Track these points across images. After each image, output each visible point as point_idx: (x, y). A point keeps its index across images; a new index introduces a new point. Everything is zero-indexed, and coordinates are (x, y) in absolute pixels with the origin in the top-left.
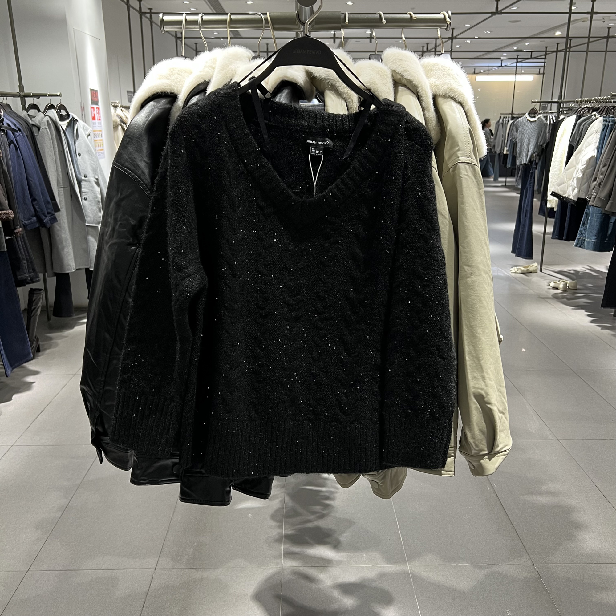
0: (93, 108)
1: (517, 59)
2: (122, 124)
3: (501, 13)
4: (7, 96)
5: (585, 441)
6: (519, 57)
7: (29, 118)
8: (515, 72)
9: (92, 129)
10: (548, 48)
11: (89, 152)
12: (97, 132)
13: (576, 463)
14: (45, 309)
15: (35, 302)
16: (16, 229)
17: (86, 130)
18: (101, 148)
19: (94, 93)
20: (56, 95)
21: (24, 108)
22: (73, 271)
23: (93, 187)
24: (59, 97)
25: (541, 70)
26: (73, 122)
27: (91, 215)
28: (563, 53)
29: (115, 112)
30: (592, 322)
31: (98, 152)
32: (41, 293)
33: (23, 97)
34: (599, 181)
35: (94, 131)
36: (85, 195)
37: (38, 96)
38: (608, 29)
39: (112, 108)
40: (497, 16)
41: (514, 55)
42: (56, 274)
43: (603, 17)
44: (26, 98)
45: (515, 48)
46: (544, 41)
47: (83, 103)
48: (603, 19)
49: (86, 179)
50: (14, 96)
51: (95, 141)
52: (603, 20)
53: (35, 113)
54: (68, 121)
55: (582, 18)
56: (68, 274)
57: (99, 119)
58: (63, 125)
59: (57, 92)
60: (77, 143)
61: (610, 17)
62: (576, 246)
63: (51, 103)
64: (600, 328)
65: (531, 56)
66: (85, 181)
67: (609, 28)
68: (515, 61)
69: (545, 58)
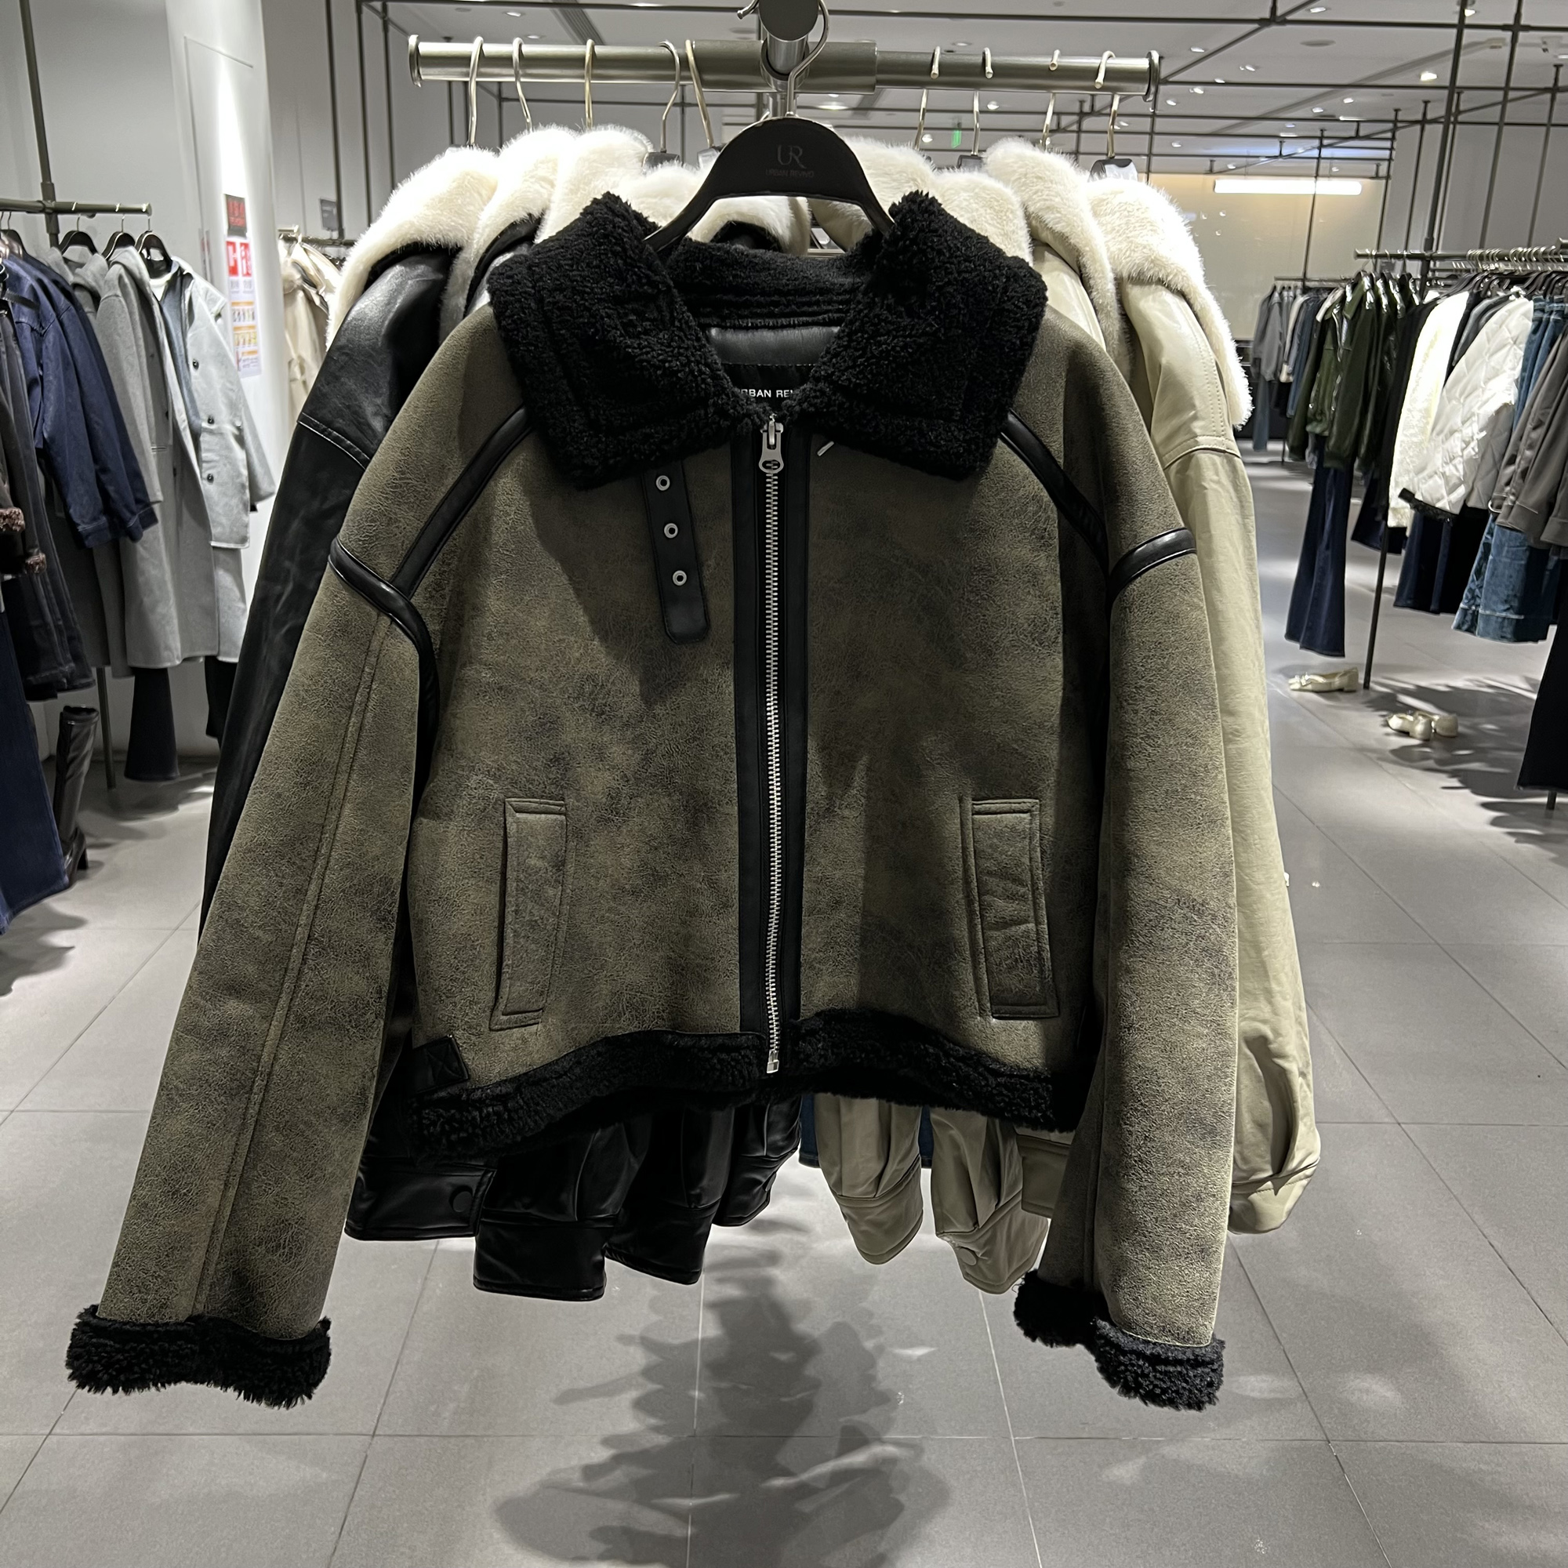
0: (232, 244)
1: (1321, 138)
2: (306, 286)
3: (1283, 21)
4: (11, 211)
5: (1466, 1128)
6: (1326, 134)
7: (66, 267)
8: (1314, 172)
9: (226, 300)
10: (1400, 113)
11: (221, 359)
12: (240, 308)
13: (1441, 1184)
14: (103, 758)
15: (77, 741)
16: (29, 555)
17: (212, 301)
18: (252, 348)
19: (236, 204)
20: (139, 211)
21: (54, 241)
22: (178, 662)
23: (229, 448)
24: (145, 216)
25: (1381, 168)
26: (179, 279)
27: (224, 520)
28: (1440, 127)
29: (290, 254)
30: (1495, 822)
31: (244, 358)
32: (91, 719)
33: (53, 213)
34: (1523, 465)
35: (234, 304)
36: (209, 468)
37: (91, 211)
38: (1554, 69)
39: (281, 245)
40: (1274, 28)
41: (1315, 128)
42: (136, 671)
43: (1543, 38)
44: (60, 217)
45: (1317, 110)
46: (1392, 95)
47: (207, 232)
48: (1545, 43)
49: (213, 427)
50: (30, 209)
51: (236, 329)
52: (1544, 47)
53: (82, 255)
54: (168, 277)
55: (1490, 40)
56: (164, 671)
57: (248, 274)
58: (157, 287)
59: (142, 203)
60: (189, 335)
61: (1561, 37)
62: (1459, 627)
63: (125, 231)
64: (1512, 840)
65: (1358, 131)
66: (211, 432)
67: (1558, 67)
68: (1316, 143)
69: (1393, 139)
